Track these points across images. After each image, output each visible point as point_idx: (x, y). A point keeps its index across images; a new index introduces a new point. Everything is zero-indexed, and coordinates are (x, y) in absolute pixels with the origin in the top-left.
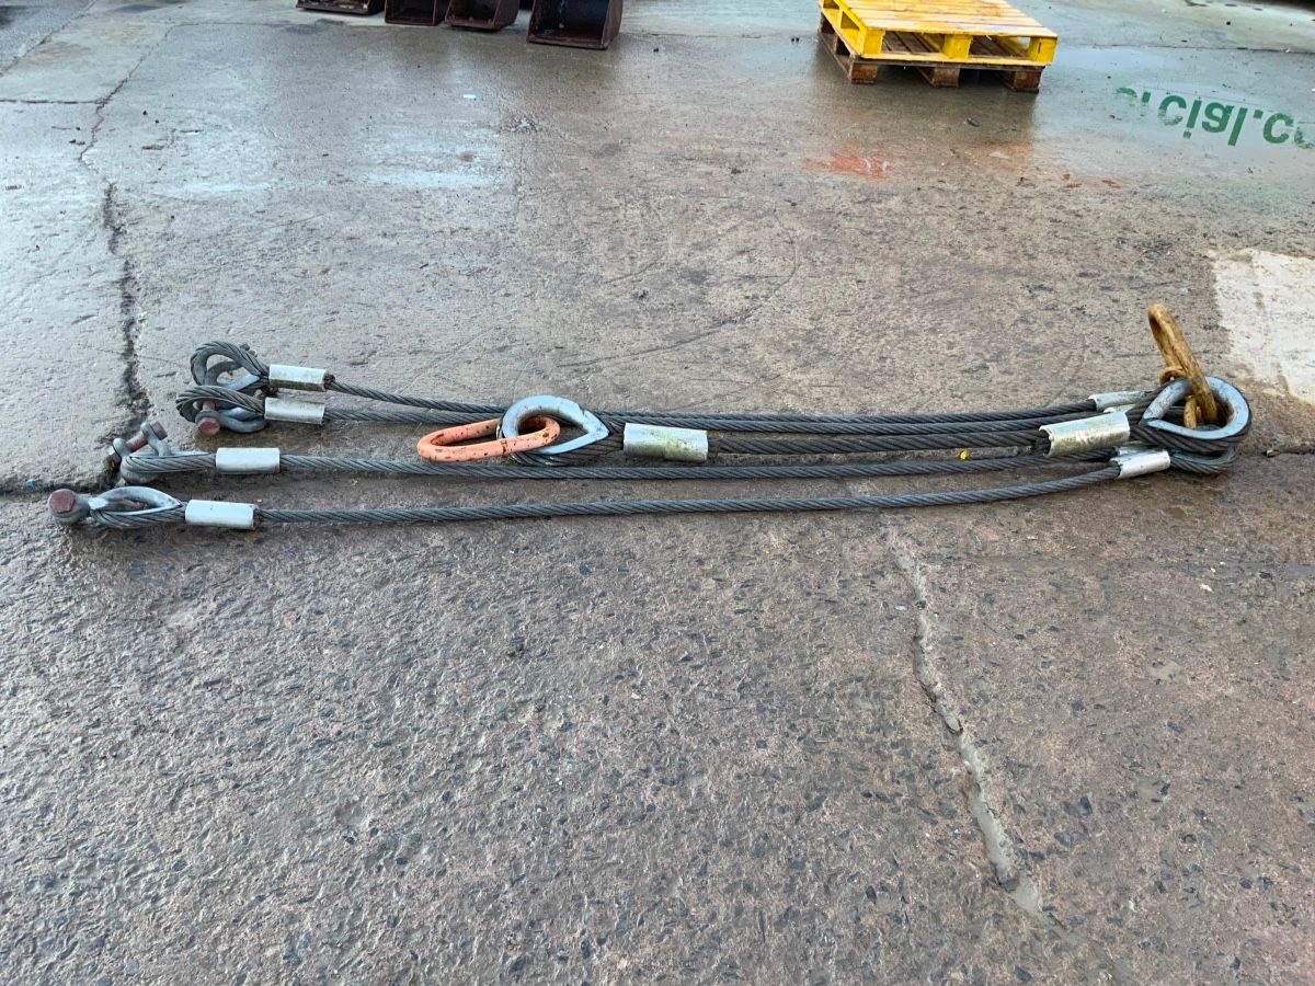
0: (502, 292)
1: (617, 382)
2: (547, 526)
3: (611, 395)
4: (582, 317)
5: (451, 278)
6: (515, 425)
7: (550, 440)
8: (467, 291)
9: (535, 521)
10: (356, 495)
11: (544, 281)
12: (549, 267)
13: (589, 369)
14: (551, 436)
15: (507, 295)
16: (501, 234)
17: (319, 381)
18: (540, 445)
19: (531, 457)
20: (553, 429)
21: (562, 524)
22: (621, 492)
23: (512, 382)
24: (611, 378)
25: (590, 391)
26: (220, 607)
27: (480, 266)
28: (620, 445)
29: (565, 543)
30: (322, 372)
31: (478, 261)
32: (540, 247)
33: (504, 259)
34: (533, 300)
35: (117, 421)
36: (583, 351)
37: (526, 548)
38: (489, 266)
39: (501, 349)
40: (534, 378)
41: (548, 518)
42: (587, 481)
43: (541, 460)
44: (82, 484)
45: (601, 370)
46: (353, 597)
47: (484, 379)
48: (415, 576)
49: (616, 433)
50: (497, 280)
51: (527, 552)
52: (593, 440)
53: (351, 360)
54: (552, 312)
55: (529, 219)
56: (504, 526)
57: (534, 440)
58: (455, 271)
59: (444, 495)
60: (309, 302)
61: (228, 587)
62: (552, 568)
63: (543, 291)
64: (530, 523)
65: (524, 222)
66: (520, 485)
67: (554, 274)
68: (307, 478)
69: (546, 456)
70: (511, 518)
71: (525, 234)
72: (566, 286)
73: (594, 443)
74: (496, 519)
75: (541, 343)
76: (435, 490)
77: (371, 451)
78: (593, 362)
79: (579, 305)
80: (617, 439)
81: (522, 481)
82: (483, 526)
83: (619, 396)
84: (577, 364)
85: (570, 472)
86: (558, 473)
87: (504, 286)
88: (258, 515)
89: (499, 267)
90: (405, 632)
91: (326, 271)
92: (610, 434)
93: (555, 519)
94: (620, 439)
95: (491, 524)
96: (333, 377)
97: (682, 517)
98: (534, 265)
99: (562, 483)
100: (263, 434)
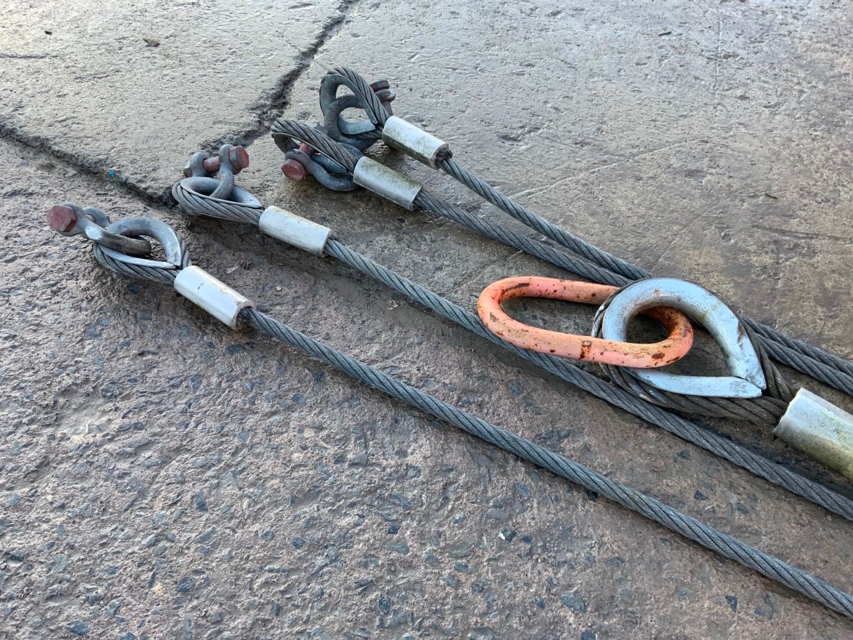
0: (739, 92)
1: (829, 285)
2: (584, 509)
3: (808, 304)
4: (827, 159)
5: (688, 57)
6: (626, 314)
7: (661, 363)
8: (696, 78)
9: (570, 489)
10: (379, 327)
11: (802, 92)
12: (819, 76)
13: (796, 245)
14: (666, 359)
15: (743, 98)
16: (780, 17)
17: (430, 154)
18: (643, 366)
19: (625, 377)
20: (679, 344)
21: (607, 518)
22: (734, 499)
23: (676, 228)
24: (822, 275)
25: (780, 285)
26: (122, 430)
27: (731, 51)
28: (772, 419)
29: (590, 560)
30: (439, 143)
31: (731, 42)
32: (822, 46)
33: (766, 49)
34: (774, 114)
35: (234, 128)
36: (803, 214)
37: (527, 539)
38: (742, 53)
39: (691, 173)
40: (710, 232)
41: (593, 495)
42: (690, 448)
43: (635, 388)
44: (150, 191)
45: (814, 253)
46: (256, 503)
47: (642, 210)
48: (352, 505)
49: (776, 398)
50: (741, 76)
51: (524, 547)
52: (731, 394)
53: (505, 131)
54: (790, 140)
55: (826, 6)
56: (520, 474)
57: (638, 355)
58: (698, 50)
59: (482, 377)
60: (513, 45)
61: (152, 403)
62: (542, 606)
63: (794, 105)
64: (562, 491)
65: (818, 9)
66: (586, 408)
67: (821, 86)
68: (350, 276)
69: (645, 386)
70: (538, 467)
71: (811, 23)
72: (828, 107)
73: (730, 399)
74: (518, 458)
75: (749, 181)
76: (474, 363)
77: (440, 269)
78: (809, 236)
79: (833, 142)
80: (773, 408)
81: (594, 402)
82: (492, 459)
83: (819, 309)
84: (783, 232)
85: (670, 423)
86: (651, 416)
87: (746, 85)
88: (244, 316)
89: (752, 59)
90: (265, 615)
91: (555, 14)
92: (766, 393)
93: (600, 505)
94: (778, 413)
95: (506, 461)
96: (449, 155)
97: (816, 614)
98: (801, 67)
99: (651, 434)
100: (349, 198)
